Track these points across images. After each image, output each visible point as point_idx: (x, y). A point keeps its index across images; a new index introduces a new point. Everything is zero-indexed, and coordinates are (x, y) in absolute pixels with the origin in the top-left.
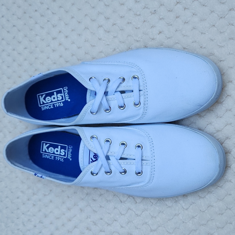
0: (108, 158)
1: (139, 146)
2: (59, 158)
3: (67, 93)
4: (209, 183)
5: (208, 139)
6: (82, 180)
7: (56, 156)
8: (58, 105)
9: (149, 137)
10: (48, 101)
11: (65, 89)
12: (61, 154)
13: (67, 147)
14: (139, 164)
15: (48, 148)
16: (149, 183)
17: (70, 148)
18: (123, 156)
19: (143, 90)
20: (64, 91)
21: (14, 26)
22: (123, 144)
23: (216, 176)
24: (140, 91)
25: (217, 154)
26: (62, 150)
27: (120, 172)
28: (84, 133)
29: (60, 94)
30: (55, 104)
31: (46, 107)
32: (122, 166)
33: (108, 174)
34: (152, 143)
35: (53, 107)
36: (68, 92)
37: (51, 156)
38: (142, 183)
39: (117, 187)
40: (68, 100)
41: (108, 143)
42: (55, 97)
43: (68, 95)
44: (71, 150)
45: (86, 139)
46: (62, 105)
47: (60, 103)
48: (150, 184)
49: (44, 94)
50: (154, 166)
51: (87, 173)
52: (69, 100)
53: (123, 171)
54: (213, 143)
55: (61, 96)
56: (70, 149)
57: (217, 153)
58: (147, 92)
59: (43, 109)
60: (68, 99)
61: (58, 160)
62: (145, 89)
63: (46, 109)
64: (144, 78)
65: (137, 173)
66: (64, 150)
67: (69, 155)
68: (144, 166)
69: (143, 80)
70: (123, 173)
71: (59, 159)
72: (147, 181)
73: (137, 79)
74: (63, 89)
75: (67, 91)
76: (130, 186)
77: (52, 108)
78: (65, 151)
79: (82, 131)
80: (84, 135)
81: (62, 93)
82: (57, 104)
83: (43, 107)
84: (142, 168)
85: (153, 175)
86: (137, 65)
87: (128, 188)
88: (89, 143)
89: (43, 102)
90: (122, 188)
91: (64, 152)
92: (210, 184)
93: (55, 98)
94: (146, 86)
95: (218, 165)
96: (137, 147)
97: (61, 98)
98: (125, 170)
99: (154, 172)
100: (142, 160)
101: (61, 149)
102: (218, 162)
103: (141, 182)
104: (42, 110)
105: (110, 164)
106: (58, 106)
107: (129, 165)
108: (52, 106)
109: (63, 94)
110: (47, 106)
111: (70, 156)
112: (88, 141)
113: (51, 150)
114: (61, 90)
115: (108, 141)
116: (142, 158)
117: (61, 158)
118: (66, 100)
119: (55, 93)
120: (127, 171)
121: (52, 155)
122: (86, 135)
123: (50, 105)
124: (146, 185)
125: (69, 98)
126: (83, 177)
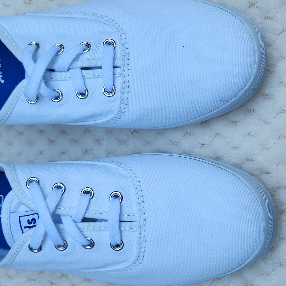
0: (57, 219)
1: (116, 196)
4: (246, 263)
5: (242, 179)
6: (16, 259)
9: (135, 179)
14: (115, 229)
16: (137, 263)
18: (88, 215)
19: (122, 67)
22: (87, 192)
23: (259, 249)
24: (115, 67)
25: (260, 209)
27: (83, 246)
28: (16, 174)
32: (86, 234)
33: (61, 249)
34: (141, 189)
38: (125, 263)
39: (81, 271)
41: (60, 192)
45: (19, 185)
48: (139, 265)
50: (144, 233)
51: (23, 248)
53: (89, 243)
54: (251, 187)
57: (261, 206)
58: (129, 70)
62: (126, 65)
64: (125, 44)
65: (114, 245)
68: (124, 233)
69: (123, 48)
70: (88, 247)
72: (132, 259)
73: (111, 46)
76: (104, 269)
79: (12, 170)
80: (15, 177)
84: (121, 236)
85: (144, 249)
86: (114, 20)
87: (101, 272)
88: (23, 192)
90: (90, 272)
92: (249, 263)
94: (128, 59)
95: (263, 228)
96: (113, 198)
98: (91, 242)
99: (145, 243)
100: (120, 221)
102: (263, 223)
103: (122, 262)
105: (63, 231)
107: (99, 231)
112: (22, 188)
115: (59, 187)
116: (120, 218)
120: (95, 244)
122: (19, 177)
124: (130, 267)
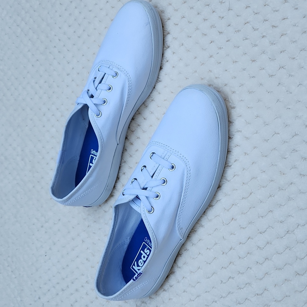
15: (138, 266)
21: (37, 60)
26: (145, 251)
56: (147, 241)
78: (147, 247)
107: (160, 172)
113: (141, 263)
126: (151, 228)
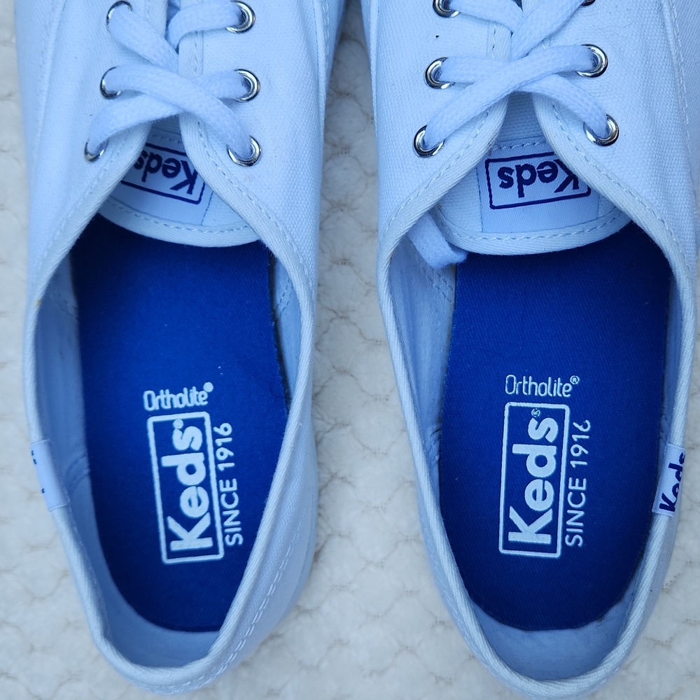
2: (577, 450)
3: (173, 396)
7: (569, 466)
8: (228, 453)
10: (200, 503)
11: (155, 406)
12: (551, 438)
13: (514, 404)
15: (531, 516)
17: (516, 390)
20: (161, 412)
26: (534, 432)
29: (176, 435)
30: (221, 467)
31: (229, 516)
35: (234, 481)
36: (167, 391)
37: (570, 494)
40: (209, 394)
42: (186, 464)
43: (185, 390)
44: (528, 380)
46: (226, 429)
47: (219, 442)
49: (166, 524)
52: (209, 387)
55: (183, 430)
59: (237, 540)
60: (202, 393)
61: (586, 452)
63: (238, 523)
66: (533, 423)
67: (552, 392)
71: (581, 449)
74: (155, 413)
75: (165, 395)
77: (235, 488)
78: (533, 413)
81: (172, 421)
82: (222, 454)
83: (227, 537)
89: (203, 536)
91: (539, 420)
93: (190, 462)
97: (193, 431)
101: (528, 441)
104: (241, 542)
106: (232, 454)
108: (228, 482)
109: (178, 420)
110: (225, 513)
111: (560, 384)
113: (540, 495)
114: (156, 425)
117: (575, 437)
118: (206, 403)
119: (168, 461)
121: (567, 491)
123: (223, 496)
125: (200, 389)
